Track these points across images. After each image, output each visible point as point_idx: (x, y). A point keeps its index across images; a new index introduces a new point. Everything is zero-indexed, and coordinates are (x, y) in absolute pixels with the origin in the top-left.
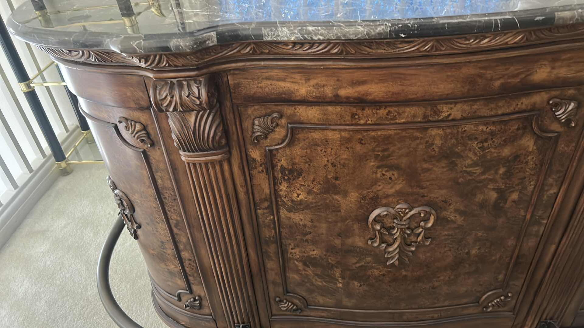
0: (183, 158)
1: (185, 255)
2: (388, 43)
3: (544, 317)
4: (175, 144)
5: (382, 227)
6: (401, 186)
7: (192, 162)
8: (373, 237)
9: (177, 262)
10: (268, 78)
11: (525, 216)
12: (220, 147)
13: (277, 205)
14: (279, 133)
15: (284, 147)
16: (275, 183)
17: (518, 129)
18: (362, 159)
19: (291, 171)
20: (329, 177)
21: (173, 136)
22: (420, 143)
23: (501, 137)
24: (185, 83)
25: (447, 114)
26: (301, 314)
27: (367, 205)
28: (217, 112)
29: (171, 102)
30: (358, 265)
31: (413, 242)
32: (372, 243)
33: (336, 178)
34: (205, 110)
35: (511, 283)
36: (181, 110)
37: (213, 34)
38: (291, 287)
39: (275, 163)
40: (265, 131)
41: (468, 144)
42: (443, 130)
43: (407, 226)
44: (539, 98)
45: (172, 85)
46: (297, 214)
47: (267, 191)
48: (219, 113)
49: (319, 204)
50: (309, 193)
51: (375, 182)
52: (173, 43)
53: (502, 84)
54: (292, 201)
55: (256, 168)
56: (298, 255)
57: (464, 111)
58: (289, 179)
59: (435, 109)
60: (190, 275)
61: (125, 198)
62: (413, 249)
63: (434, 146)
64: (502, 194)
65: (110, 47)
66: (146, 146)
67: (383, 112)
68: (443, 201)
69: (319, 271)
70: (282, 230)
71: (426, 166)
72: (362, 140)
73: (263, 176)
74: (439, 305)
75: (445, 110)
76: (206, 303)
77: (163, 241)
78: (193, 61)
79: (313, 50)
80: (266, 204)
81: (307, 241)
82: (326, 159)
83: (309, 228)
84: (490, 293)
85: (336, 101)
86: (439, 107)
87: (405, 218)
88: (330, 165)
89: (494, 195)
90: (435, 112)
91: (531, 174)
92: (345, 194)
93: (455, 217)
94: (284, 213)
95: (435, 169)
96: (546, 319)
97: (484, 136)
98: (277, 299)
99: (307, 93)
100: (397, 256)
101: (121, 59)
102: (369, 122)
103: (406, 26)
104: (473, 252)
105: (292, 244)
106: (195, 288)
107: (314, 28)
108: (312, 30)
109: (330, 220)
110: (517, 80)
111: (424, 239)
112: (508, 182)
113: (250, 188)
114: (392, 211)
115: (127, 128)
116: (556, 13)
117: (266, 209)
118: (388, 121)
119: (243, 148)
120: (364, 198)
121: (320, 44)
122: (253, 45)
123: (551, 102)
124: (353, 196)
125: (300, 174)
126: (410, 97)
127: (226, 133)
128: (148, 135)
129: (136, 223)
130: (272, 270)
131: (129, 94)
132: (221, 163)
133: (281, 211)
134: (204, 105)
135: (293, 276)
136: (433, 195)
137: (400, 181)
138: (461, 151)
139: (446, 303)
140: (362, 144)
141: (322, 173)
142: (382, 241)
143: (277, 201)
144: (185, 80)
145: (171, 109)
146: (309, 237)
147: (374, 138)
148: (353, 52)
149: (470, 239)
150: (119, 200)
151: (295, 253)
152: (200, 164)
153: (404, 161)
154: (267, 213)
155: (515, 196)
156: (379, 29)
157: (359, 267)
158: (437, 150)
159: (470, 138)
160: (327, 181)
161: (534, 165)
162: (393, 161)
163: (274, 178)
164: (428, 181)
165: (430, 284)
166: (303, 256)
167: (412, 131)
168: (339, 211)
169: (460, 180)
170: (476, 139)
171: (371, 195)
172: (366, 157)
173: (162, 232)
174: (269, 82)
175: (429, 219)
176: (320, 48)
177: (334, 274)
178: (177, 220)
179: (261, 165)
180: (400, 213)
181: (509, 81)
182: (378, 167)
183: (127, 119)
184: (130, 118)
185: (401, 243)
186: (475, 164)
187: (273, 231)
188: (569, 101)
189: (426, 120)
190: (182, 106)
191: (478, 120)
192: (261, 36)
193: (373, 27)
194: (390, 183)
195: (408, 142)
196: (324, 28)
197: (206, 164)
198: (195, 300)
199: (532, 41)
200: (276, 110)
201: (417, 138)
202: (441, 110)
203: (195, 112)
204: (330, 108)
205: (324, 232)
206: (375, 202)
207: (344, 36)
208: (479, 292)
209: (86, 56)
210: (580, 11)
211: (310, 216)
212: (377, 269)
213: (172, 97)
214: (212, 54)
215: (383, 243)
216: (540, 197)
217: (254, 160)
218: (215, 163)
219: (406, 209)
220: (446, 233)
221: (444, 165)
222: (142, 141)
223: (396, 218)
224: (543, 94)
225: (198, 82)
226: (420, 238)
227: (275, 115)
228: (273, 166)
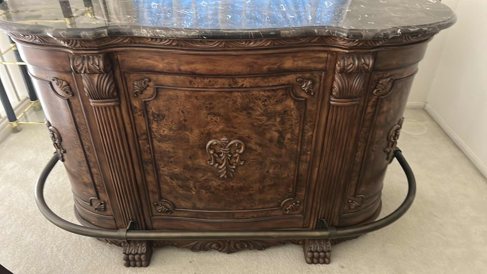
0: (92, 104)
1: (94, 170)
2: (201, 41)
3: (319, 217)
4: (86, 95)
5: (215, 152)
6: (222, 126)
7: (97, 106)
8: (210, 159)
9: (89, 176)
10: (140, 58)
11: (297, 149)
12: (114, 97)
13: (151, 137)
14: (150, 91)
15: (153, 100)
16: (149, 123)
17: (283, 95)
18: (199, 108)
19: (158, 115)
20: (181, 119)
21: (85, 89)
22: (230, 101)
23: (274, 99)
24: (91, 57)
25: (241, 84)
26: (171, 215)
27: (204, 138)
28: (111, 75)
29: (82, 67)
30: (204, 178)
31: (234, 163)
32: (210, 163)
33: (185, 120)
34: (104, 74)
35: (298, 193)
36: (89, 72)
37: (105, 30)
38: (164, 194)
39: (148, 109)
40: (141, 89)
41: (256, 102)
42: (241, 93)
43: (228, 152)
44: (291, 78)
45: (83, 59)
46: (164, 144)
47: (145, 128)
48: (112, 76)
49: (177, 137)
50: (170, 129)
51: (208, 123)
52: (82, 34)
53: (268, 68)
54: (161, 135)
55: (137, 113)
56: (167, 172)
57: (250, 82)
58: (157, 120)
59: (234, 80)
60: (98, 186)
61: (56, 131)
62: (234, 167)
63: (237, 103)
64: (282, 135)
65: (47, 34)
66: (69, 96)
67: (206, 81)
68: (247, 137)
69: (180, 183)
70: (156, 155)
71: (234, 114)
72: (197, 97)
73: (142, 118)
74: (256, 207)
75: (240, 82)
76: (108, 206)
77: (80, 161)
78: (95, 45)
79: (163, 43)
80: (144, 137)
81: (171, 162)
82: (178, 108)
83: (172, 153)
84: (286, 200)
85: (180, 73)
86: (237, 79)
87: (227, 147)
88: (180, 112)
89: (276, 135)
90: (235, 83)
91: (296, 123)
92: (191, 131)
93: (256, 147)
94: (156, 143)
95: (240, 116)
96: (321, 218)
97: (265, 98)
98: (155, 204)
99: (163, 67)
100: (225, 172)
101: (54, 41)
102: (200, 86)
103: (206, 33)
104: (271, 171)
105: (163, 164)
106: (101, 195)
107: (159, 31)
108: (159, 32)
109: (184, 148)
110: (276, 67)
111: (240, 161)
112: (283, 127)
113: (134, 126)
114: (219, 142)
115: (58, 84)
116: (281, 31)
117: (145, 140)
118: (210, 86)
119: (128, 99)
120: (202, 133)
121: (166, 39)
122: (129, 38)
123: (298, 80)
124: (196, 132)
125: (164, 117)
126: (219, 72)
127: (117, 89)
128: (71, 89)
129: (63, 149)
130: (151, 182)
131: (59, 63)
132: (114, 107)
133: (154, 141)
134: (102, 70)
135: (165, 187)
136: (241, 133)
137: (221, 123)
138: (253, 106)
139: (260, 207)
140: (197, 99)
141: (176, 117)
142: (216, 162)
143: (151, 135)
144: (91, 56)
145: (82, 72)
146: (172, 159)
147: (204, 96)
148: (184, 45)
149: (268, 162)
150: (52, 134)
151: (165, 170)
152: (101, 108)
153: (222, 111)
154: (146, 143)
155: (289, 136)
156: (193, 34)
157: (204, 179)
158: (239, 105)
159: (256, 98)
160: (180, 122)
161: (296, 118)
162: (215, 111)
163: (148, 119)
164: (237, 124)
165: (248, 193)
166: (170, 173)
167: (224, 93)
168: (189, 142)
169: (256, 124)
170: (260, 99)
171: (206, 132)
172: (200, 107)
173: (79, 155)
174: (141, 60)
175: (241, 148)
176: (166, 42)
177: (189, 185)
178: (89, 146)
179: (140, 111)
180: (224, 143)
181: (271, 67)
182: (208, 114)
183: (57, 79)
184: (60, 78)
185: (226, 163)
186: (262, 115)
187: (150, 155)
188: (307, 80)
189: (230, 86)
190: (89, 70)
191: (259, 88)
192: (131, 33)
193: (190, 32)
194: (216, 125)
195: (223, 100)
196: (165, 31)
197: (105, 108)
198: (101, 204)
199: (276, 45)
200: (147, 77)
201: (227, 97)
202: (238, 81)
203: (98, 75)
204: (177, 77)
205: (181, 156)
206: (209, 136)
207: (175, 36)
208: (280, 199)
209: (34, 39)
210: (293, 30)
211: (172, 145)
212: (216, 181)
213: (83, 65)
214: (106, 41)
215: (216, 163)
216: (303, 136)
217: (136, 107)
218: (111, 107)
219: (226, 141)
220: (252, 157)
221: (245, 114)
222: (67, 92)
223: (222, 147)
224: (292, 75)
225: (98, 57)
226: (237, 160)
227: (146, 80)
228: (147, 112)
